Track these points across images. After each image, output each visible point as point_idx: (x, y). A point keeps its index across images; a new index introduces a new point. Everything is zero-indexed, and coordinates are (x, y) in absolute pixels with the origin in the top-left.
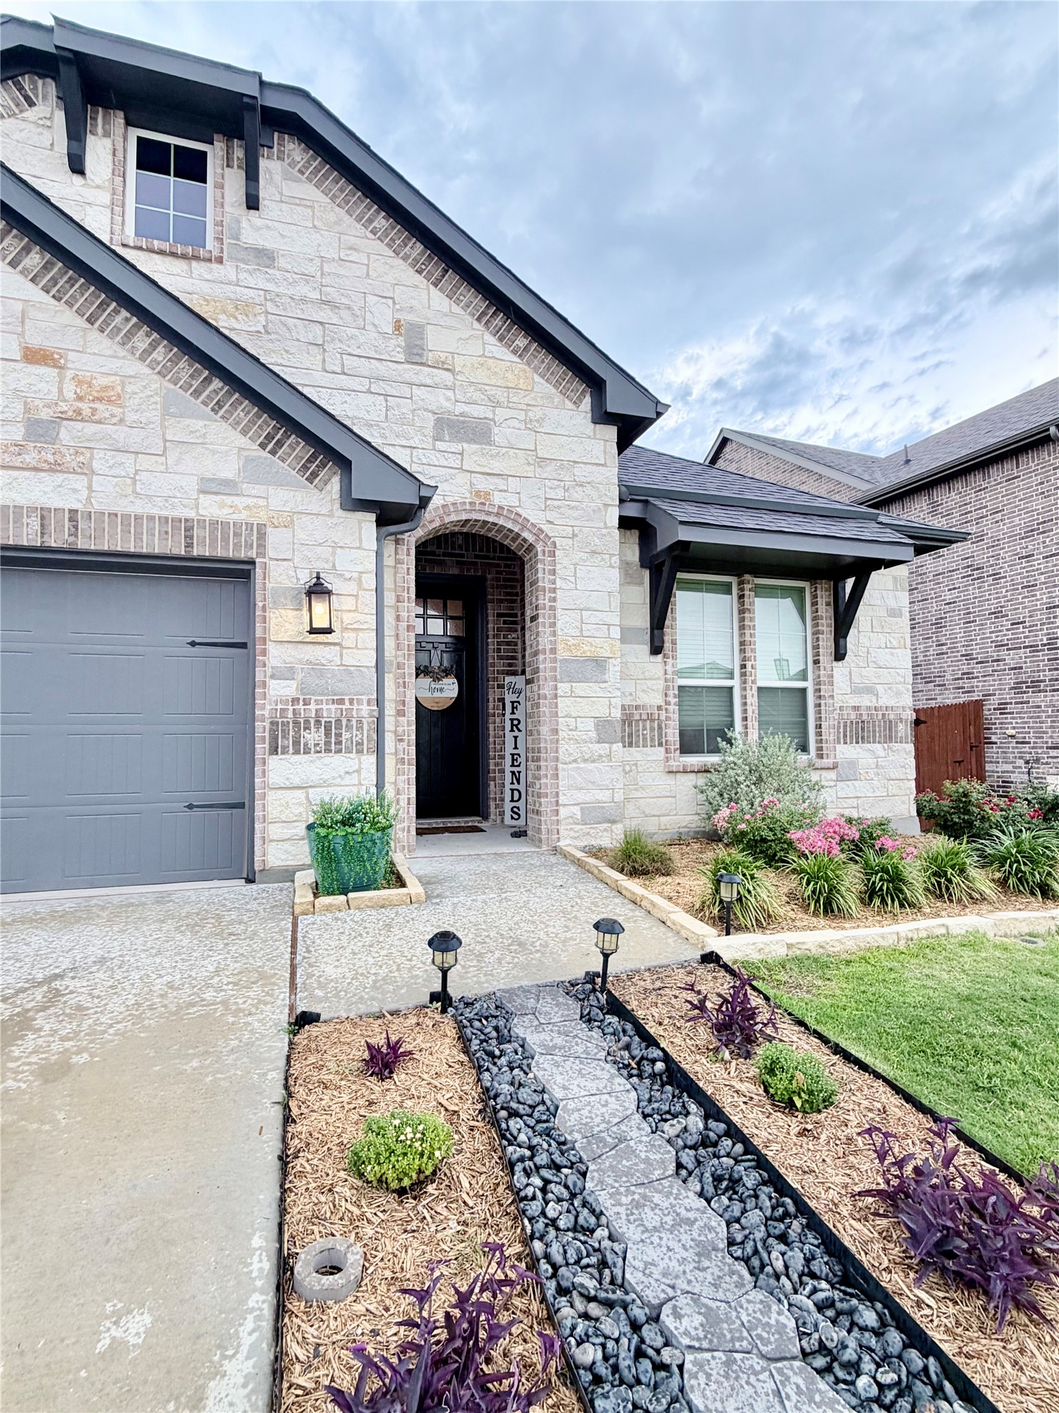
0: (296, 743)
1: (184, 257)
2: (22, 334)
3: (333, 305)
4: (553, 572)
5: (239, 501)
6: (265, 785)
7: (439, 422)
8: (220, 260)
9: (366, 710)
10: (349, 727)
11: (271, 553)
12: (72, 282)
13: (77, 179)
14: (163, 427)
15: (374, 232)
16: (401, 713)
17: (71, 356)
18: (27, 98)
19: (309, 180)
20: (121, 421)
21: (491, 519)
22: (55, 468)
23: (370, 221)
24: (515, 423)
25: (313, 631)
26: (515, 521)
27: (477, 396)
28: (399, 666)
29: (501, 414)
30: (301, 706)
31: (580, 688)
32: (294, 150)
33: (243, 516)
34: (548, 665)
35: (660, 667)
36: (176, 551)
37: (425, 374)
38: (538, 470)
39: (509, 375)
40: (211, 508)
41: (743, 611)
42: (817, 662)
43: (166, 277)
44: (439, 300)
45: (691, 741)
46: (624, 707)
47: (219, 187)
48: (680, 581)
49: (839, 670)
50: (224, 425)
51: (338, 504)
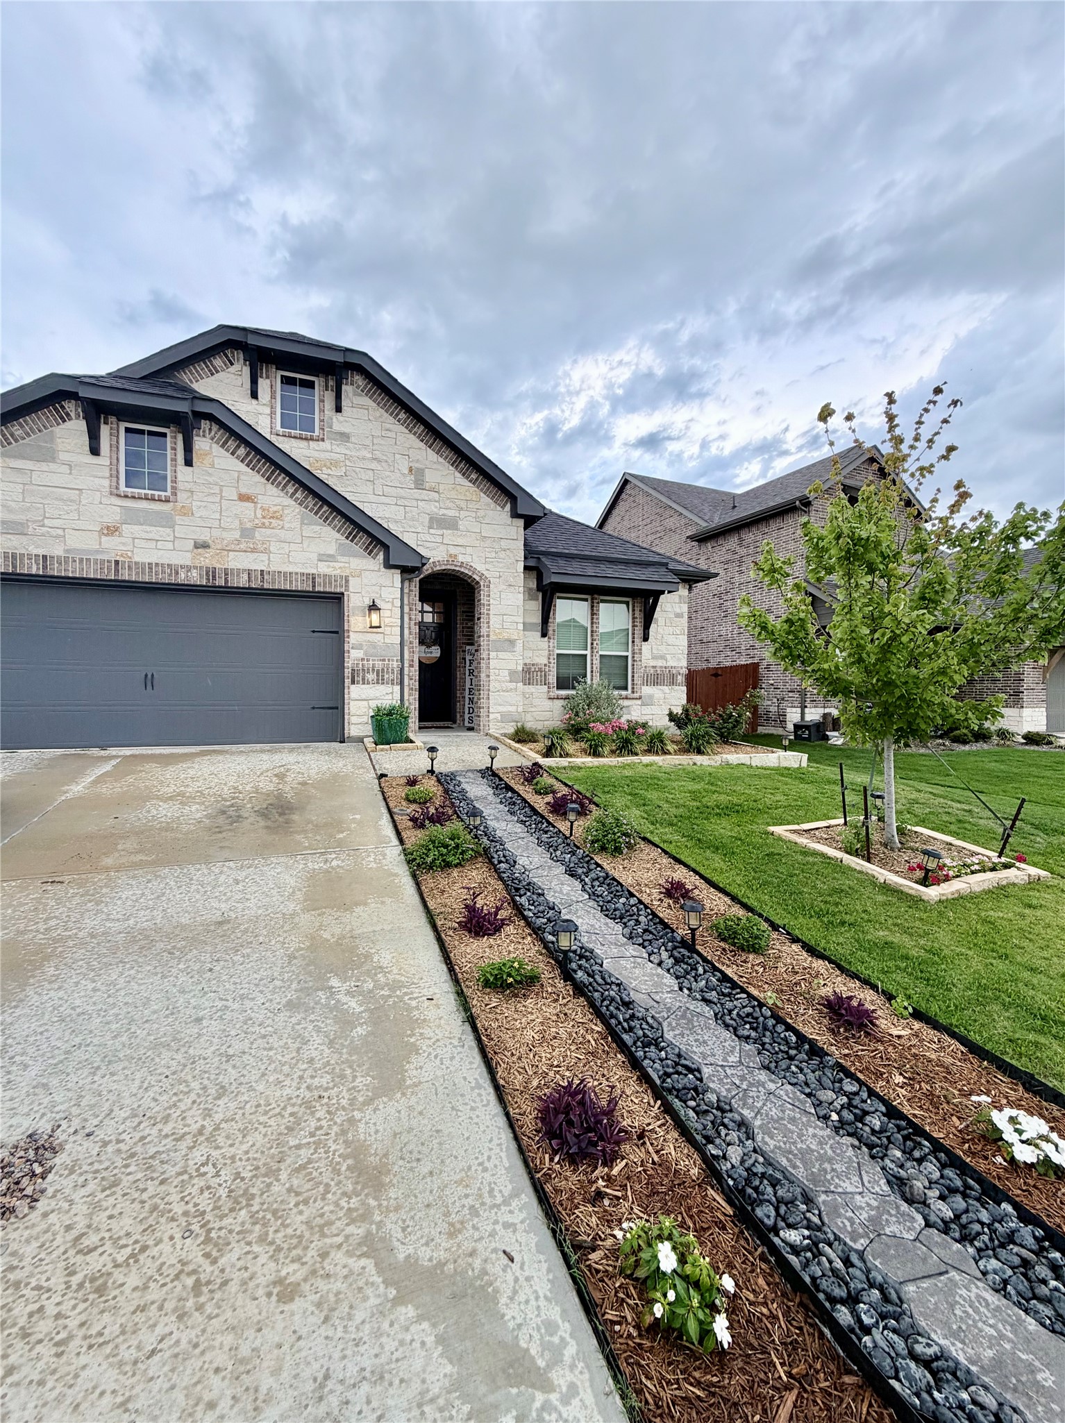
0: (363, 679)
1: (306, 439)
2: (237, 488)
3: (378, 461)
4: (489, 596)
5: (336, 565)
6: (349, 698)
7: (431, 520)
8: (323, 440)
9: (395, 664)
10: (388, 672)
11: (351, 589)
12: (259, 461)
13: (254, 402)
14: (301, 530)
15: (399, 421)
16: (411, 666)
17: (259, 497)
18: (230, 361)
19: (367, 395)
20: (282, 528)
21: (457, 569)
22: (253, 551)
23: (397, 415)
24: (471, 519)
25: (371, 627)
26: (469, 570)
27: (451, 505)
28: (411, 643)
29: (463, 514)
30: (365, 662)
31: (501, 655)
32: (359, 379)
33: (338, 572)
34: (485, 642)
35: (547, 644)
36: (308, 589)
37: (425, 494)
38: (482, 543)
39: (467, 494)
40: (324, 569)
41: (593, 614)
42: (633, 642)
43: (297, 450)
44: (432, 455)
45: (562, 683)
46: (525, 664)
47: (322, 401)
48: (559, 598)
49: (645, 646)
50: (329, 528)
51: (382, 566)
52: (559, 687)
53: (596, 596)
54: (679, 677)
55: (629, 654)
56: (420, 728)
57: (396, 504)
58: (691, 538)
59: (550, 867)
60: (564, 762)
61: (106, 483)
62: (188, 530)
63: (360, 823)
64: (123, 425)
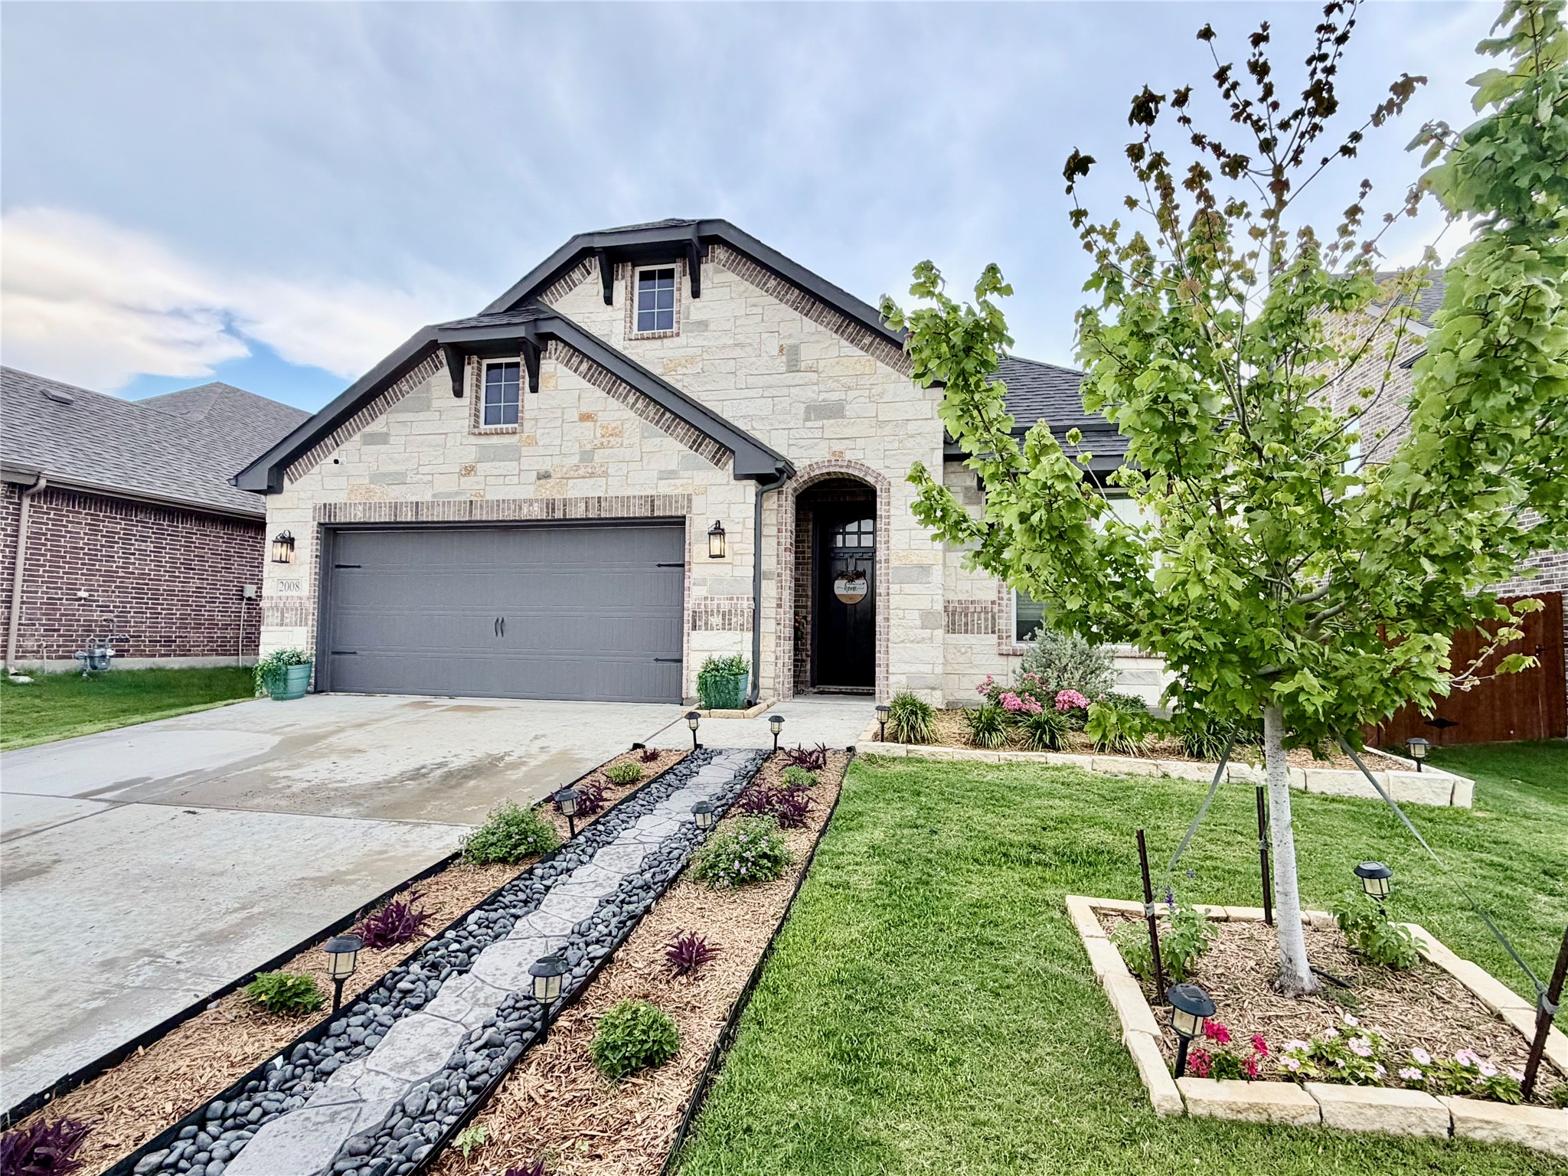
0: (706, 624)
1: (660, 338)
2: (579, 407)
3: (741, 346)
5: (678, 482)
6: (687, 649)
7: (808, 410)
8: (678, 335)
9: (747, 605)
10: (736, 615)
11: (694, 511)
12: (600, 374)
13: (609, 308)
14: (641, 445)
15: (767, 291)
16: (779, 606)
17: (600, 414)
18: (587, 272)
19: (729, 269)
20: (622, 445)
21: (843, 470)
23: (765, 284)
25: (713, 557)
26: (860, 470)
27: (835, 385)
29: (852, 394)
31: (908, 588)
32: (721, 253)
33: (679, 491)
34: (883, 571)
36: (645, 515)
37: (799, 378)
38: (879, 430)
40: (665, 488)
43: (649, 354)
44: (809, 324)
46: (952, 601)
47: (679, 289)
50: (671, 438)
51: (732, 477)
52: (1020, 637)
56: (794, 691)
57: (763, 397)
61: (470, 423)
64: (486, 362)
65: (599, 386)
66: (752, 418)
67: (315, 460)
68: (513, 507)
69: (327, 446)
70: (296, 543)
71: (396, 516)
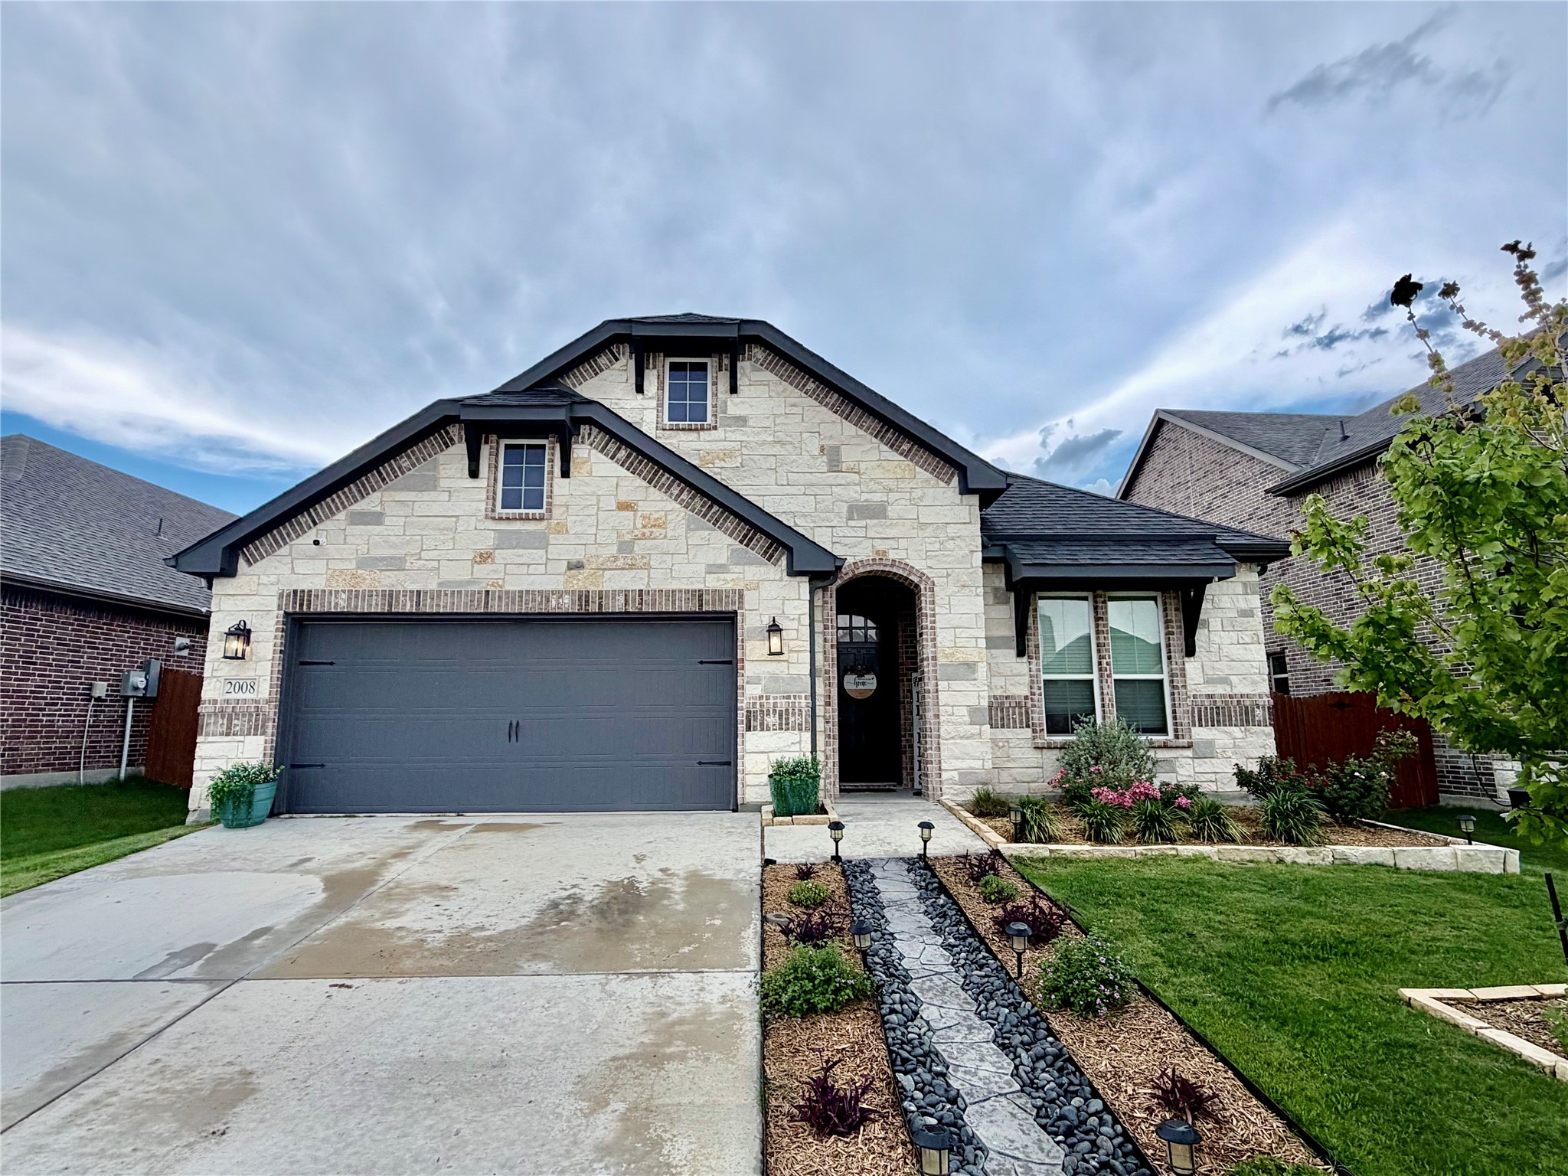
0: (762, 724)
1: (696, 430)
2: (616, 496)
3: (782, 443)
4: (933, 602)
5: (729, 577)
6: (744, 750)
7: (851, 509)
8: (715, 428)
9: (804, 703)
10: (794, 714)
11: (746, 606)
12: (640, 462)
13: (640, 396)
14: (687, 538)
15: (806, 393)
16: (828, 704)
17: (640, 503)
18: (615, 357)
19: (767, 368)
20: (665, 536)
21: (887, 569)
22: (632, 567)
23: (804, 386)
24: (903, 502)
25: (771, 654)
26: (904, 569)
27: (876, 487)
28: (827, 672)
29: (893, 496)
30: (764, 701)
31: (956, 685)
32: (758, 353)
33: (730, 586)
34: (931, 668)
35: (1027, 666)
36: (693, 609)
37: (841, 478)
38: (920, 532)
39: (898, 470)
40: (713, 582)
41: (1097, 619)
42: (1169, 658)
43: (685, 444)
44: (849, 428)
45: (1057, 724)
46: (995, 697)
47: (715, 384)
48: (1041, 598)
49: (1192, 666)
50: (720, 532)
51: (785, 573)
52: (1051, 731)
53: (1099, 592)
54: (1258, 712)
55: (1165, 677)
56: (841, 791)
57: (805, 494)
58: (1275, 491)
59: (970, 1028)
60: (1042, 850)
61: (483, 506)
62: (563, 550)
63: (717, 931)
64: (504, 442)
65: (639, 475)
66: (794, 514)
67: (283, 539)
68: (538, 599)
69: (300, 524)
70: (252, 635)
71: (390, 605)
